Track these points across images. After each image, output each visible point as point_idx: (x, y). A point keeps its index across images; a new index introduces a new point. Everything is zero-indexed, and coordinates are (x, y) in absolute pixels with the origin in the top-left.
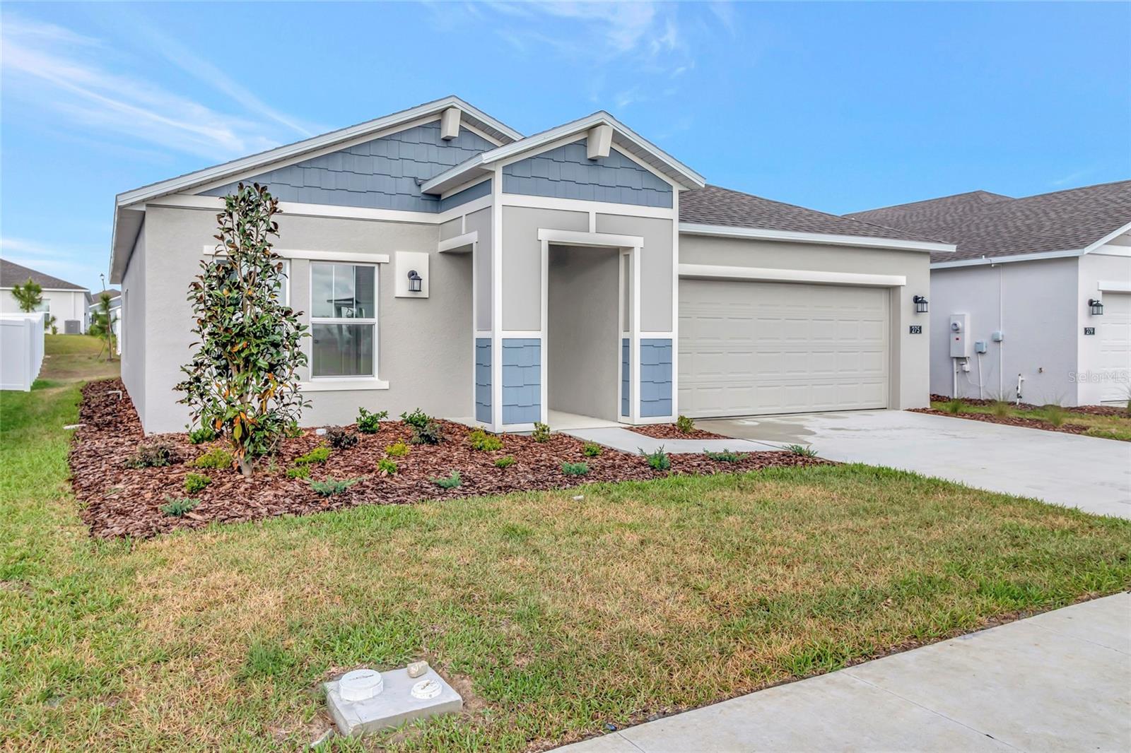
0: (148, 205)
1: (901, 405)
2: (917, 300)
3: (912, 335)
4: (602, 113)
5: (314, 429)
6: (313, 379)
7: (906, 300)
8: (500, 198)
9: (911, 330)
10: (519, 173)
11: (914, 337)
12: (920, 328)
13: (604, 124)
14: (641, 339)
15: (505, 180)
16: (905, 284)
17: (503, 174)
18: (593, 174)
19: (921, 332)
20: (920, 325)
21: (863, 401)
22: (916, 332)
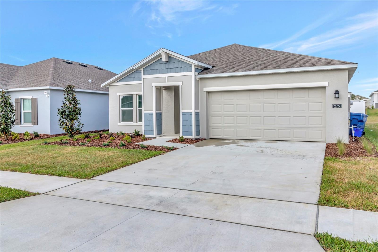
1: (326, 141)
2: (337, 92)
3: (334, 109)
4: (163, 49)
7: (330, 92)
8: (143, 77)
9: (334, 106)
10: (148, 69)
11: (336, 109)
12: (340, 105)
13: (163, 52)
14: (182, 113)
15: (144, 72)
16: (328, 86)
17: (143, 70)
18: (167, 66)
19: (341, 107)
20: (340, 104)
21: (310, 138)
22: (337, 107)
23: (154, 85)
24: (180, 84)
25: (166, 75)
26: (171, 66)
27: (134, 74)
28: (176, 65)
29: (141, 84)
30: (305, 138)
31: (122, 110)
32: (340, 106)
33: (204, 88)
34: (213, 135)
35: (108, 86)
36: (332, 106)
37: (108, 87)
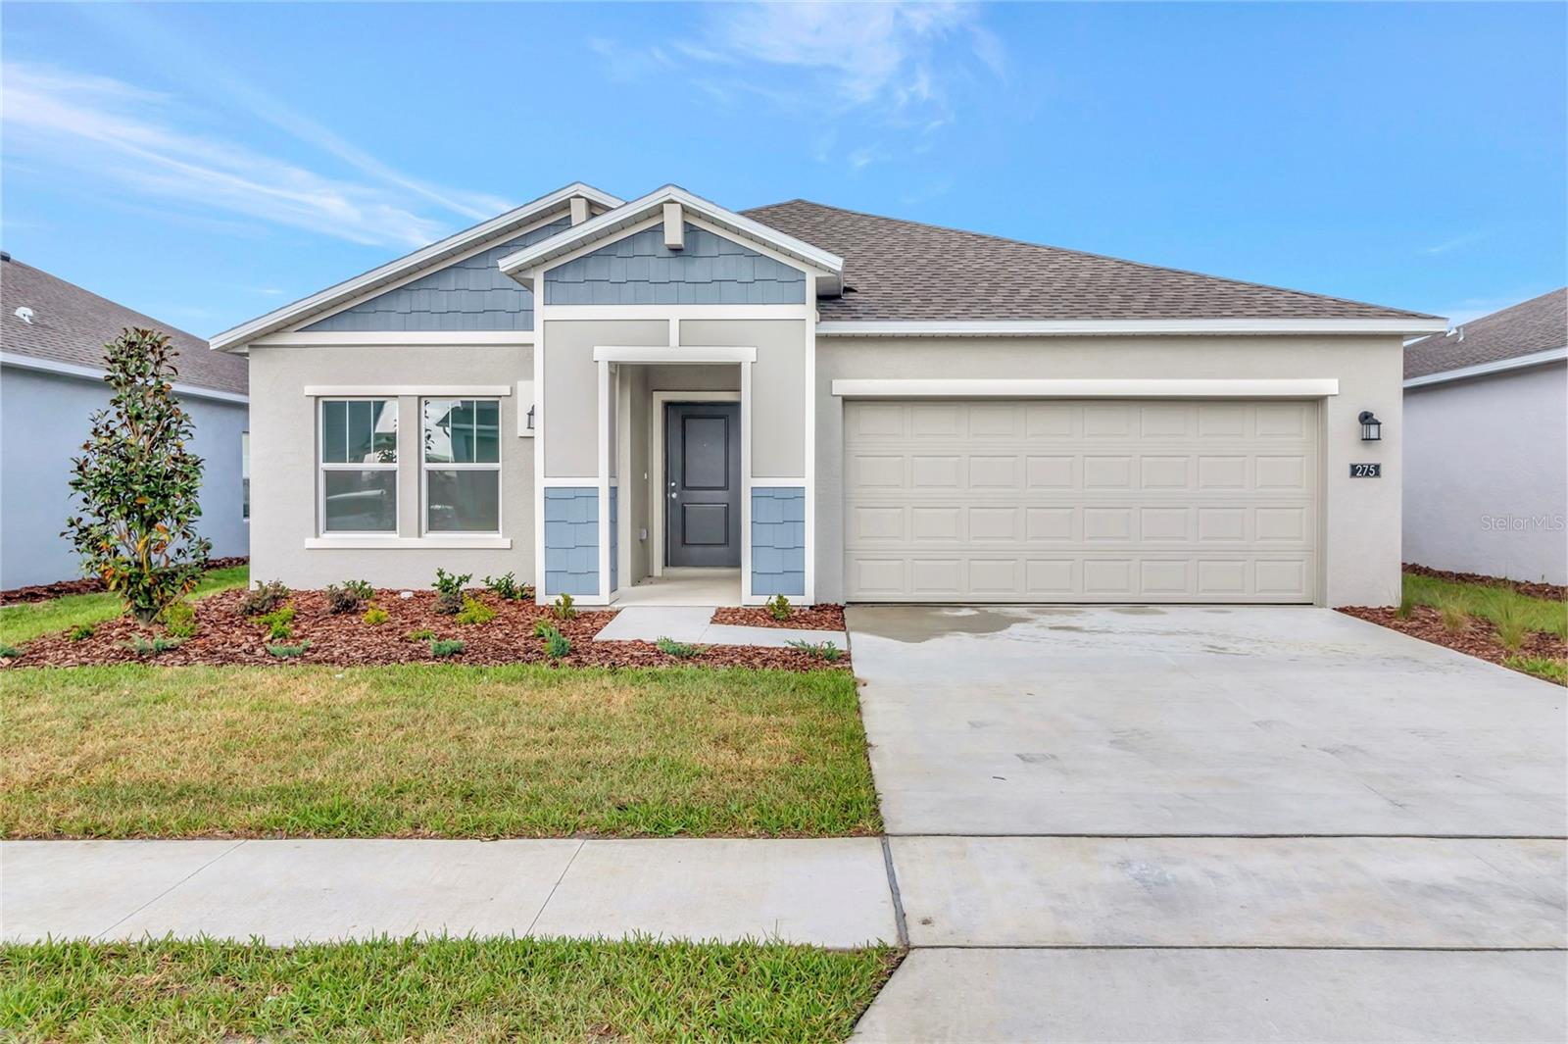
0: (251, 346)
1: (1329, 599)
2: (1366, 418)
3: (1355, 480)
4: (670, 187)
5: (398, 592)
6: (427, 535)
7: (1341, 419)
8: (542, 312)
9: (1355, 471)
10: (568, 277)
11: (1362, 482)
12: (1377, 467)
13: (672, 202)
14: (752, 488)
15: (548, 289)
16: (1335, 395)
17: (545, 281)
18: (676, 269)
19: (1377, 474)
20: (1377, 462)
21: (1257, 590)
22: (1367, 475)
23: (605, 354)
24: (745, 355)
25: (674, 313)
26: (698, 270)
27: (404, 296)
28: (722, 268)
29: (532, 345)
30: (1242, 591)
31: (328, 473)
32: (1374, 471)
33: (834, 382)
34: (862, 590)
35: (246, 350)
36: (1348, 470)
37: (247, 354)
